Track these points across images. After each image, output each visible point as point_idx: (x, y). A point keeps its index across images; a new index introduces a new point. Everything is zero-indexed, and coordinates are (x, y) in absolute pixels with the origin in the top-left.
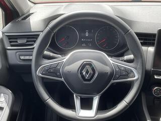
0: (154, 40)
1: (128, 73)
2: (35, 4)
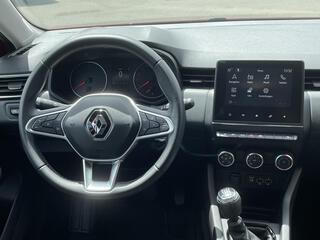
0: (212, 78)
1: (159, 125)
2: (46, 30)
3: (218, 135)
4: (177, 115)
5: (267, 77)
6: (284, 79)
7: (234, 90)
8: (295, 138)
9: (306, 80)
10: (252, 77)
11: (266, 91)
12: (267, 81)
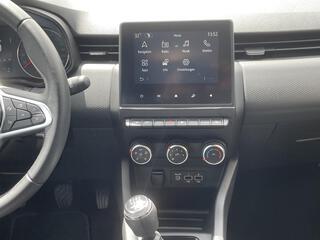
1: (31, 115)
3: (128, 124)
4: (56, 99)
5: (187, 43)
6: (208, 45)
7: (145, 63)
8: (226, 123)
9: (237, 48)
10: (167, 45)
11: (186, 62)
12: (186, 48)
